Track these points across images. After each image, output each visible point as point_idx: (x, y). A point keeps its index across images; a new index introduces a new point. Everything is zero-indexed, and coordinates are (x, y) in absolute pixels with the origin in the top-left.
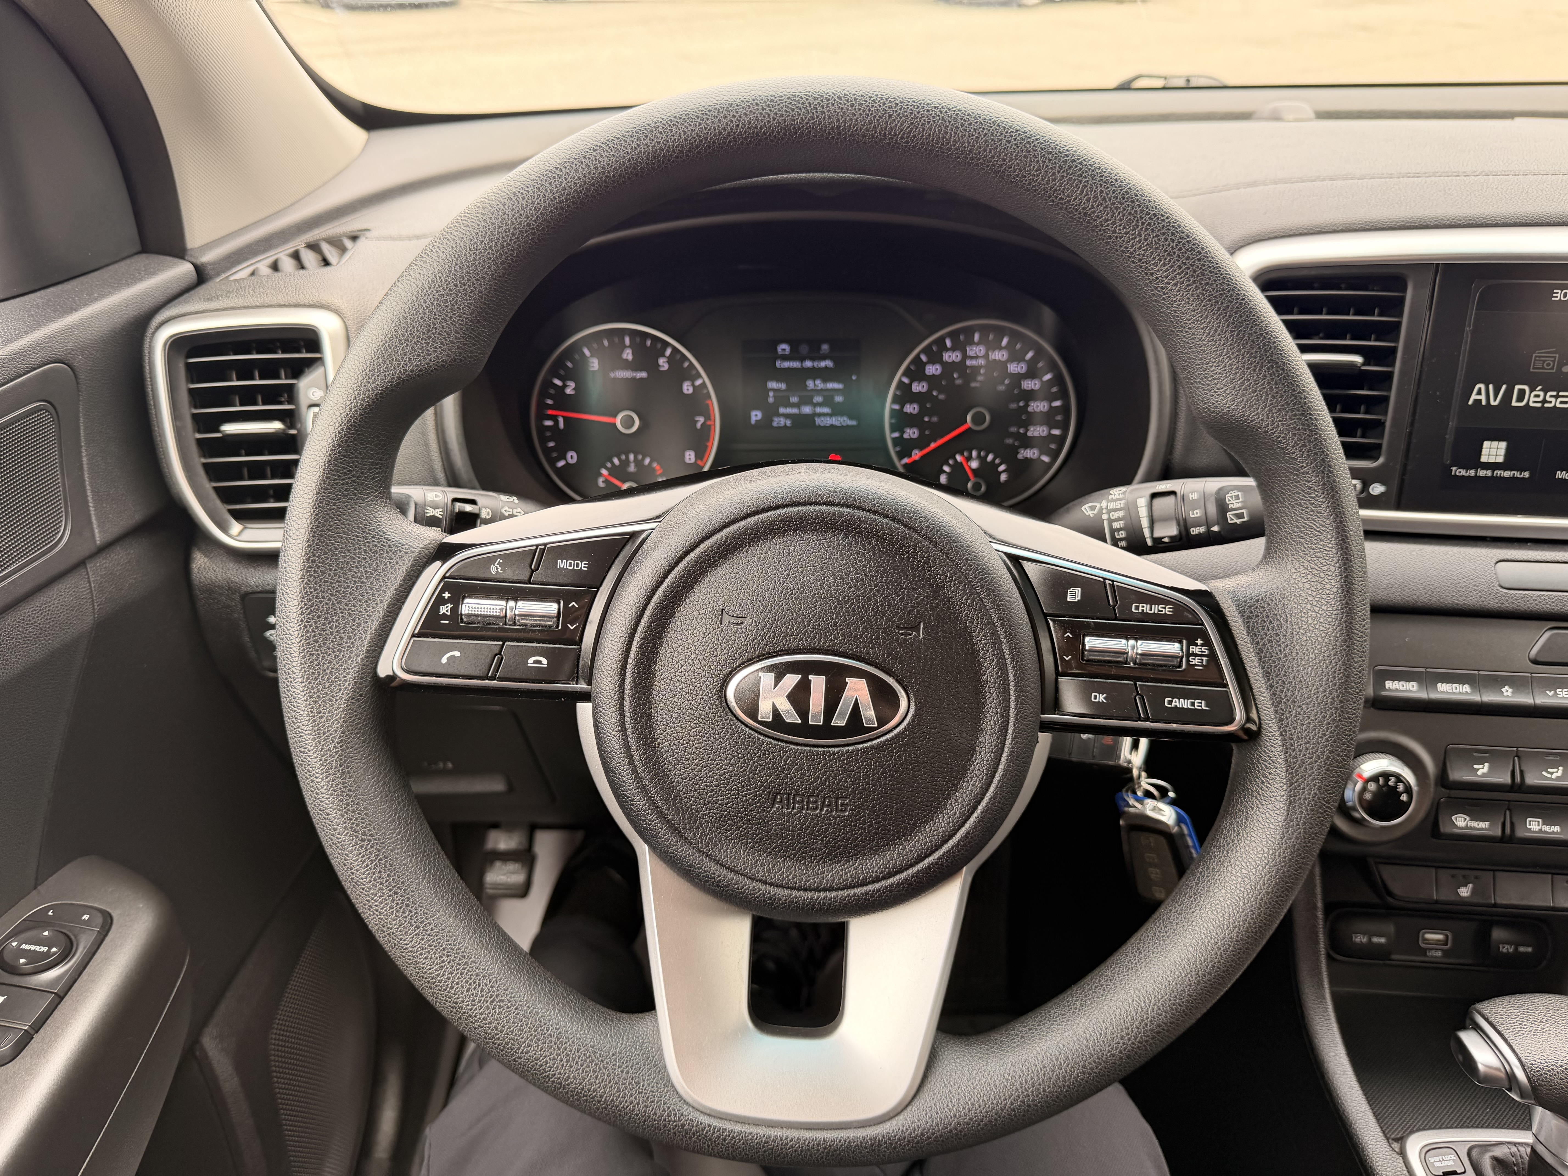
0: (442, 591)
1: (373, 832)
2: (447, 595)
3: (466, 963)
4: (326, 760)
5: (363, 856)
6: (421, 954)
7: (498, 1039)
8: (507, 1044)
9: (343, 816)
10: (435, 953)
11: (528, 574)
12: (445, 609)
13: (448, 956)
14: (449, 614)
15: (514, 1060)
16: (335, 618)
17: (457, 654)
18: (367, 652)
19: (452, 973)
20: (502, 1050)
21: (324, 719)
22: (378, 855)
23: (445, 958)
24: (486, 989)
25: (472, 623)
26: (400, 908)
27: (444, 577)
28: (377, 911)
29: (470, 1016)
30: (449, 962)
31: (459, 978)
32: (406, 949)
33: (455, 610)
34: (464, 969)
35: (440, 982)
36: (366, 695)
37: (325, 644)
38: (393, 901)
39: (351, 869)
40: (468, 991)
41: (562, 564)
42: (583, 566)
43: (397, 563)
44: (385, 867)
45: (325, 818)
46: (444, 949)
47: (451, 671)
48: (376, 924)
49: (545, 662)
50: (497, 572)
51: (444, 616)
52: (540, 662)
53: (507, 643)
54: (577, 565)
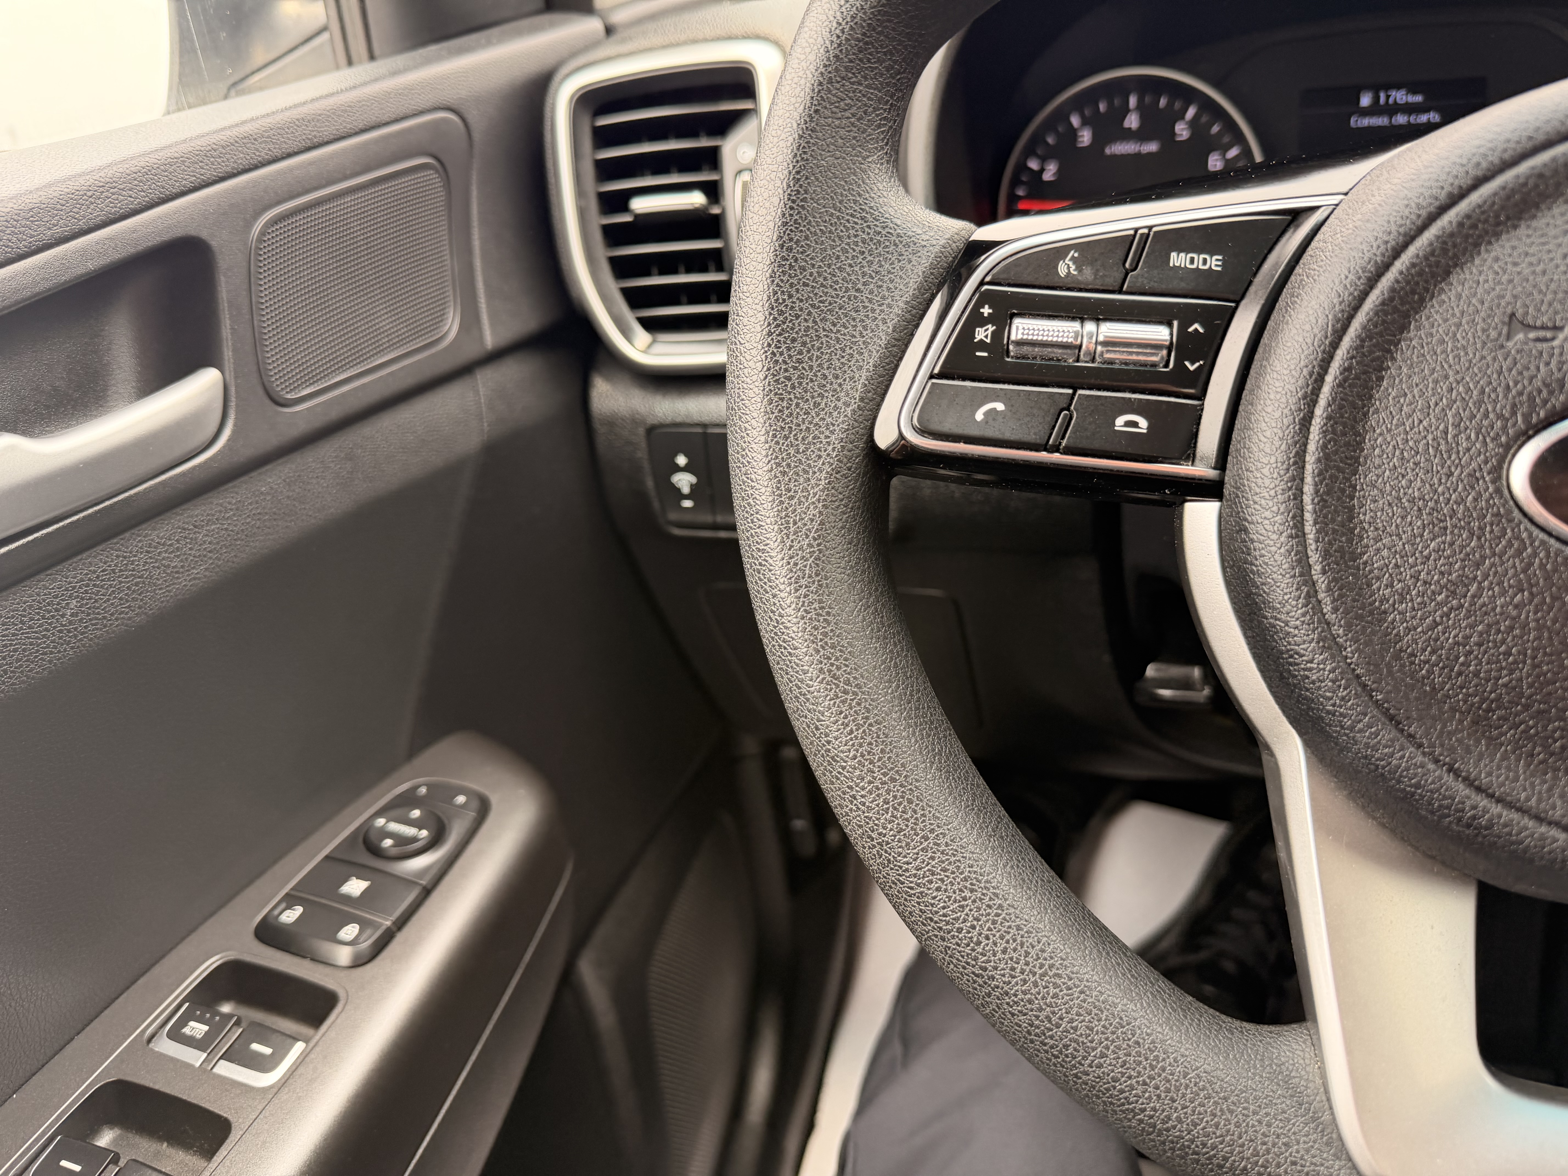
0: (979, 305)
1: (861, 681)
2: (986, 311)
3: (1000, 907)
4: (796, 564)
5: (846, 717)
6: (930, 882)
7: (1052, 1037)
8: (1066, 1047)
9: (818, 652)
10: (952, 884)
11: (1119, 276)
12: (983, 334)
13: (972, 891)
14: (988, 341)
15: (1076, 1076)
16: (817, 344)
17: (1000, 406)
18: (862, 399)
19: (978, 920)
20: (1056, 1057)
21: (796, 500)
22: (867, 718)
23: (967, 894)
24: (1033, 953)
25: (1024, 358)
26: (900, 804)
27: (982, 283)
28: (864, 804)
29: (1007, 994)
30: (974, 901)
31: (989, 929)
32: (907, 870)
33: (998, 335)
34: (998, 915)
35: (960, 930)
36: (856, 469)
37: (800, 384)
38: (888, 791)
39: (827, 735)
40: (1004, 951)
41: (1178, 259)
42: (1214, 262)
43: (910, 261)
44: (878, 737)
45: (790, 654)
46: (965, 879)
47: (990, 433)
48: (860, 826)
49: (1143, 424)
50: (1069, 273)
51: (982, 345)
52: (1135, 424)
53: (1080, 392)
54: (1205, 262)
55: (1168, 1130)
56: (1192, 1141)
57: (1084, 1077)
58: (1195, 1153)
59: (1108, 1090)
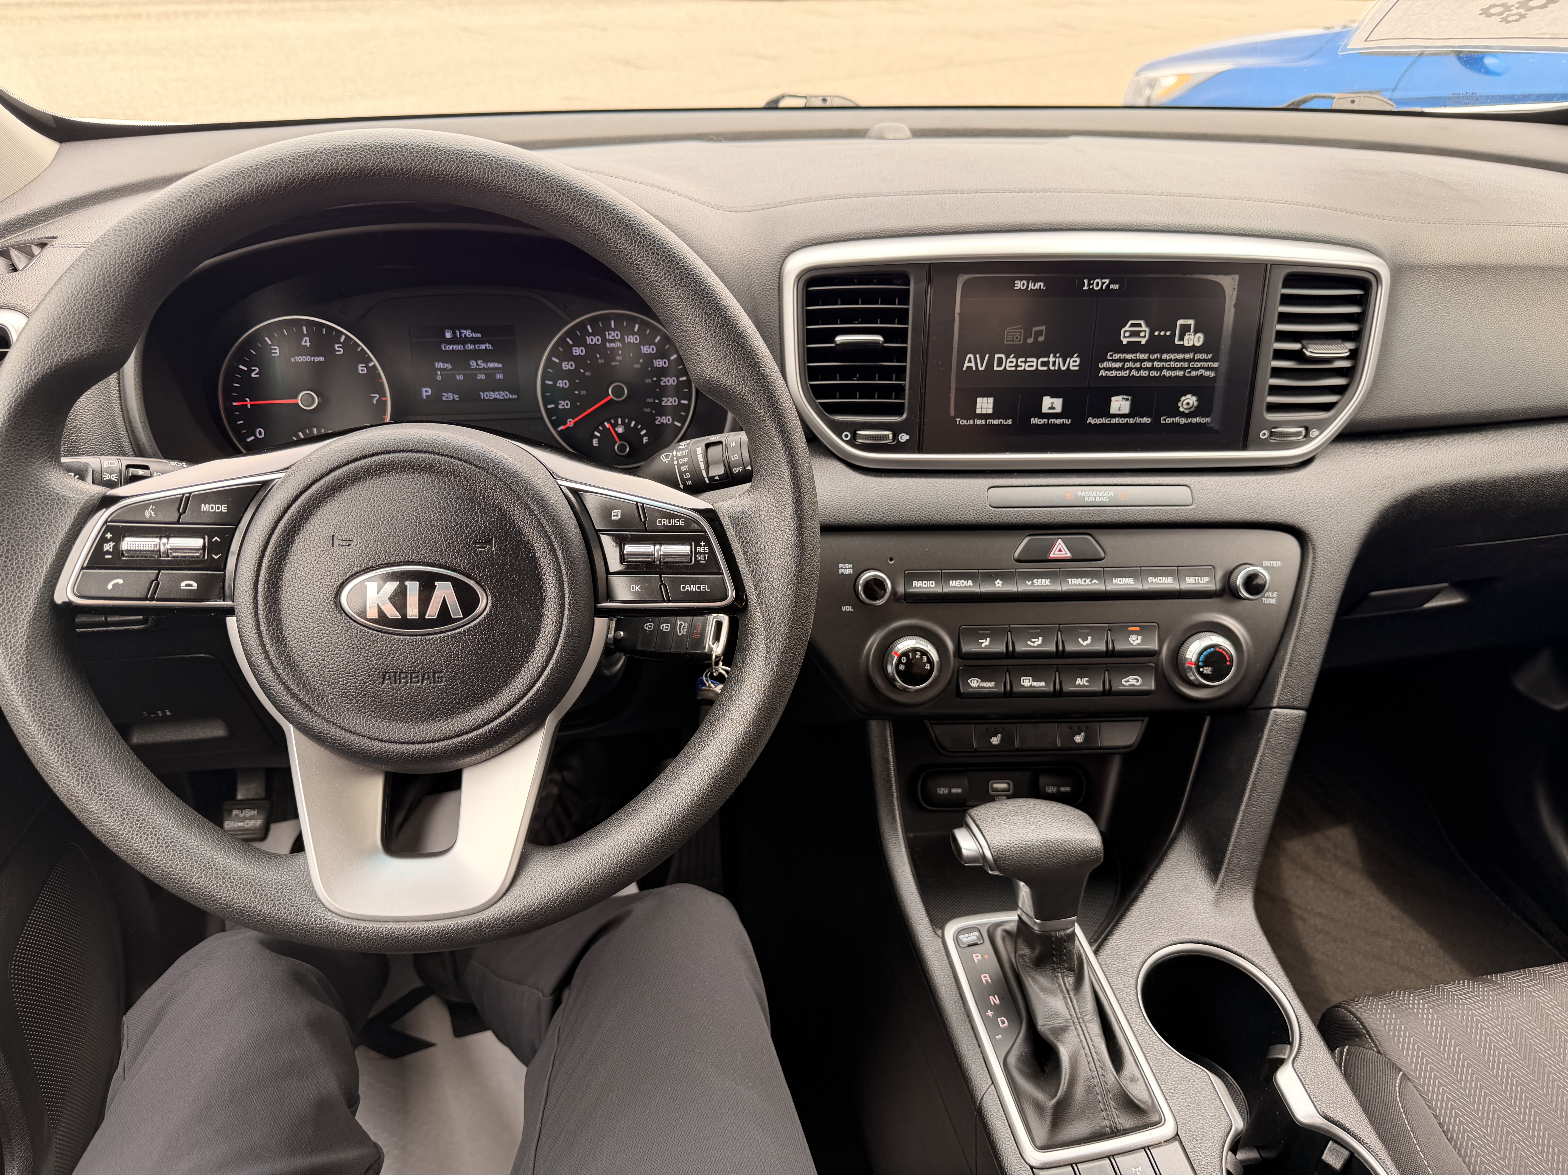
0: (105, 532)
1: (58, 723)
2: (109, 536)
3: (144, 820)
4: (14, 669)
5: (51, 742)
6: (105, 814)
7: (173, 875)
8: (181, 878)
9: (32, 711)
10: (116, 813)
11: (177, 516)
12: (108, 547)
13: (127, 815)
14: (111, 550)
15: (188, 890)
16: (15, 557)
17: (121, 581)
18: (44, 582)
19: (132, 827)
20: (177, 883)
21: (10, 636)
22: (64, 741)
23: (125, 816)
24: (161, 838)
25: (132, 557)
26: (85, 780)
27: (106, 522)
28: (65, 784)
29: (149, 859)
30: (129, 819)
31: (138, 831)
32: (92, 811)
33: (116, 547)
34: (142, 824)
35: (122, 835)
36: (46, 617)
37: (7, 577)
38: (78, 775)
39: (41, 753)
40: (146, 840)
41: (205, 508)
42: (223, 508)
43: (66, 512)
44: (71, 749)
45: (16, 715)
46: (124, 810)
47: (116, 595)
48: (65, 795)
49: (195, 585)
50: (151, 516)
51: (108, 552)
52: (190, 585)
53: (162, 572)
54: (218, 508)
55: (233, 905)
56: (245, 907)
57: (192, 890)
58: (247, 912)
59: (203, 893)
